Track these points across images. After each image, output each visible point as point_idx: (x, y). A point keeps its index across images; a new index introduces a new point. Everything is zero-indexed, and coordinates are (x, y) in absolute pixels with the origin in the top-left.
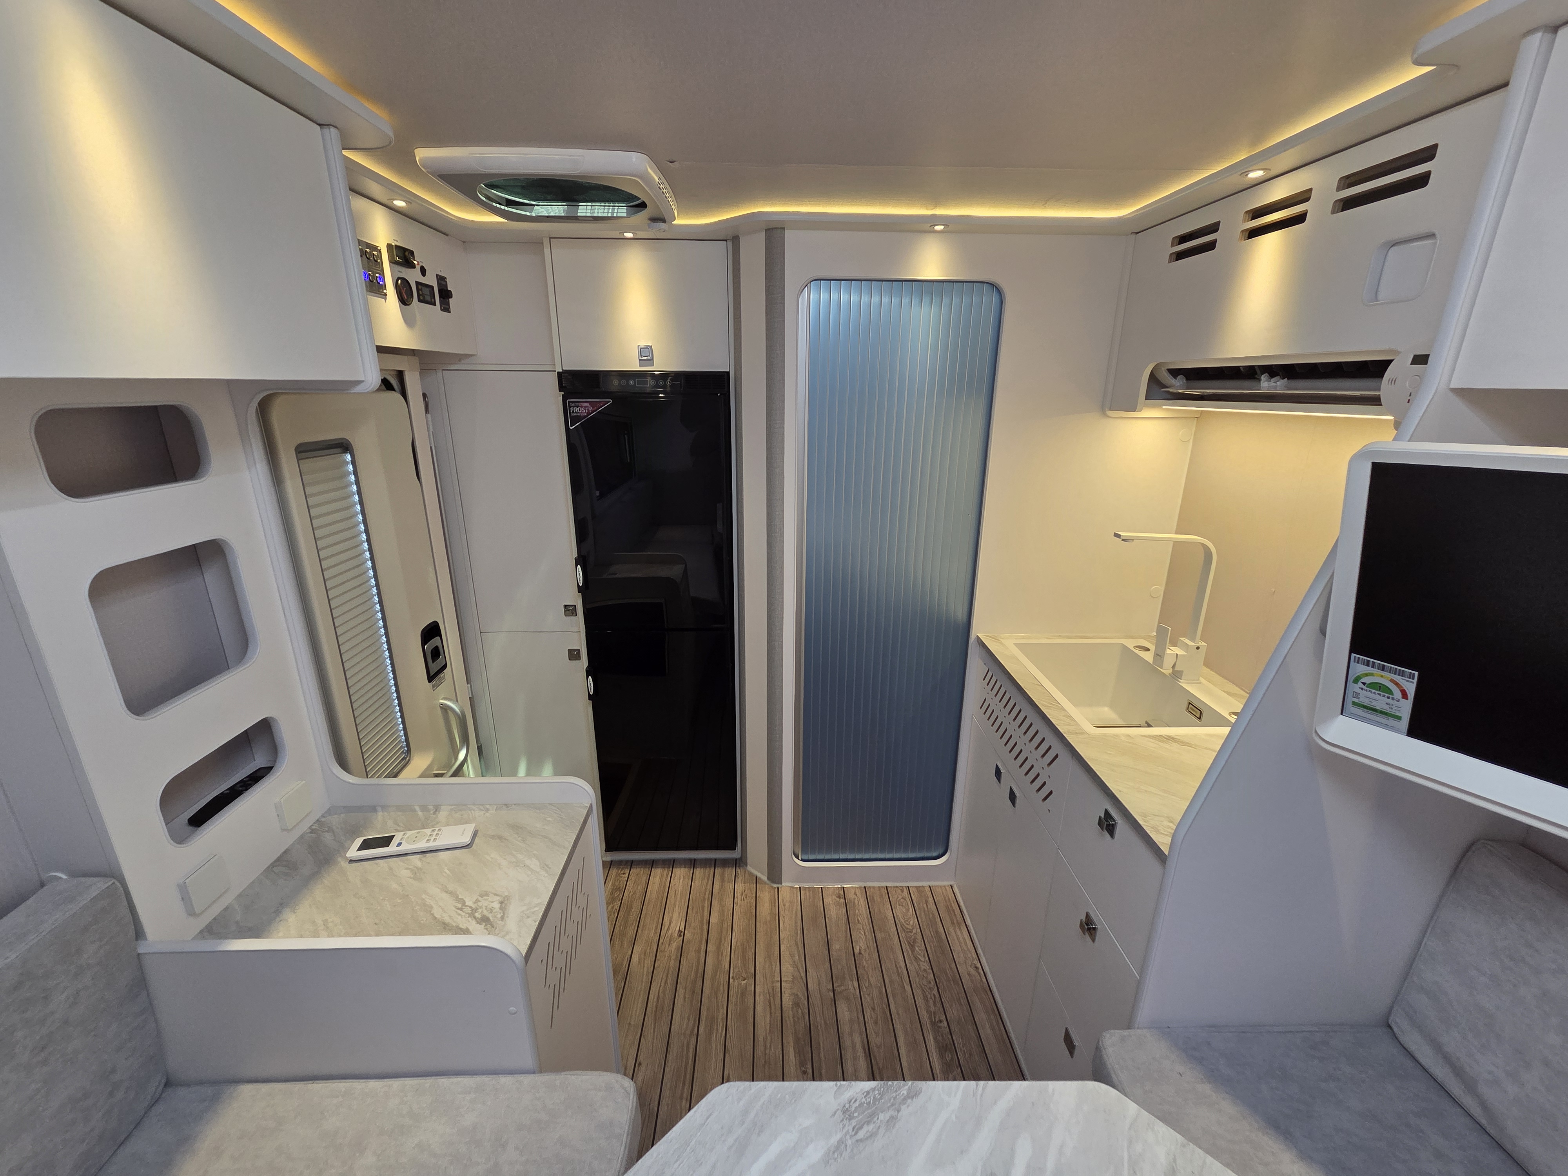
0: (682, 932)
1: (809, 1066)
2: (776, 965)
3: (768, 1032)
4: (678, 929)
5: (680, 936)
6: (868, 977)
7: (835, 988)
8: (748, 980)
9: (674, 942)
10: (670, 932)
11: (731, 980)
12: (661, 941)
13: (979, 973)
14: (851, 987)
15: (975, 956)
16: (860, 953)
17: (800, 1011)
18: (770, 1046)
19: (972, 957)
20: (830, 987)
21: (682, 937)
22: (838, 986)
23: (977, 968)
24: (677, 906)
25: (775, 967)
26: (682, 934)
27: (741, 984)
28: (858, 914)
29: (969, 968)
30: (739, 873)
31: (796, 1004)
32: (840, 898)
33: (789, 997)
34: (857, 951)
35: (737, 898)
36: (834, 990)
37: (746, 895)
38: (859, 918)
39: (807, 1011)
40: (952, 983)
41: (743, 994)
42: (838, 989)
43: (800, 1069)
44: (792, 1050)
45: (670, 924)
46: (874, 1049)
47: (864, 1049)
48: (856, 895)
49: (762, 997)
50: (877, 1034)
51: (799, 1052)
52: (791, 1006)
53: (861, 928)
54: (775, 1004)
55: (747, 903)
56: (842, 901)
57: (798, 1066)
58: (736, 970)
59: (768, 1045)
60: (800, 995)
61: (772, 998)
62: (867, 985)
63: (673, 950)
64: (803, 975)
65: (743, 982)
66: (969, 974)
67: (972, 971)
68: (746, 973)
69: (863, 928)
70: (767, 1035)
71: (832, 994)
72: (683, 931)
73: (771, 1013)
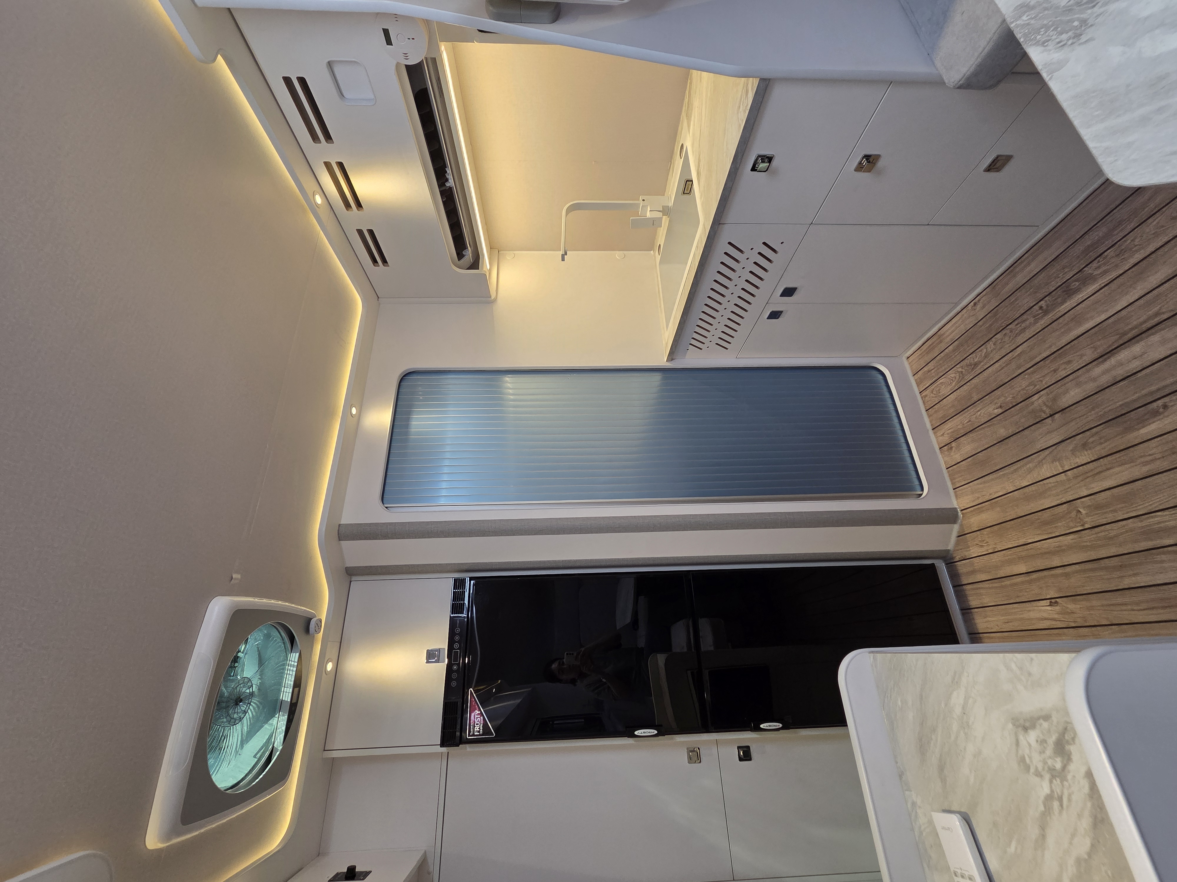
0: (1051, 602)
1: (1155, 405)
2: (1047, 484)
3: (1132, 464)
4: (1049, 608)
5: (1056, 602)
6: (1023, 389)
7: (1049, 415)
8: (1077, 507)
9: (1067, 608)
10: (1056, 616)
11: (1087, 526)
12: (1073, 625)
13: (979, 300)
14: (1040, 401)
15: (964, 311)
16: (1001, 407)
17: (1091, 440)
18: (1150, 455)
19: (966, 312)
20: (1049, 421)
21: (1057, 600)
22: (1044, 413)
23: (975, 304)
24: (1022, 616)
25: (1050, 483)
26: (1053, 601)
27: (1086, 514)
28: (961, 425)
29: (978, 309)
30: (960, 556)
31: (1085, 446)
32: (951, 448)
33: (1079, 457)
34: (1000, 411)
35: (987, 550)
36: (1051, 416)
37: (980, 541)
38: (966, 422)
39: (1088, 433)
40: (997, 317)
41: (1098, 507)
42: (1048, 412)
43: (1163, 413)
44: (1143, 431)
45: (1046, 619)
46: (1100, 351)
47: (1105, 360)
48: (943, 434)
49: (1093, 485)
50: (1082, 356)
51: (1142, 422)
52: (1089, 452)
53: (975, 416)
54: (1095, 468)
55: (988, 537)
56: (953, 444)
57: (1162, 416)
58: (1071, 524)
59: (1150, 458)
60: (1071, 448)
61: (1089, 475)
62: (1032, 387)
63: (1078, 606)
64: (1047, 452)
65: (1083, 512)
66: (983, 307)
67: (978, 307)
68: (1070, 513)
69: (974, 415)
70: (1138, 463)
71: (1057, 416)
72: (1048, 601)
73: (1108, 469)
